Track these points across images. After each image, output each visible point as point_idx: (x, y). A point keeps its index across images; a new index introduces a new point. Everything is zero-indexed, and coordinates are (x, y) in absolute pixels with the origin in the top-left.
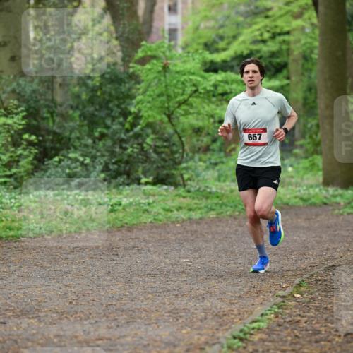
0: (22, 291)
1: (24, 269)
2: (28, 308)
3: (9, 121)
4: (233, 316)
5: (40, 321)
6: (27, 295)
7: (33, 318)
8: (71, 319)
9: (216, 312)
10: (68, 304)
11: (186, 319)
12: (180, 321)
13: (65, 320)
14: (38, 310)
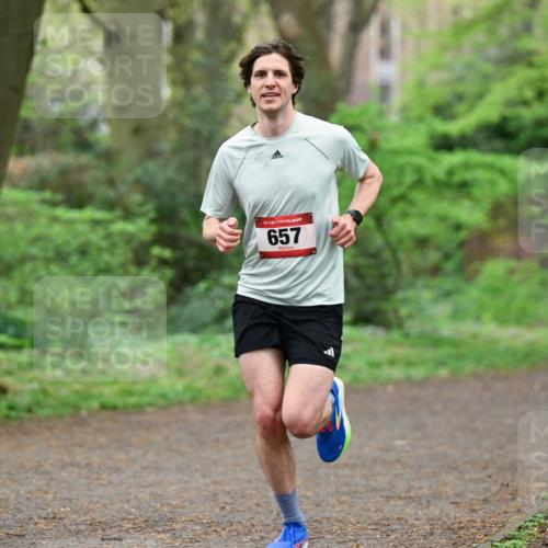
0: (147, 490)
1: (151, 457)
2: (156, 516)
3: (129, 227)
4: (474, 530)
5: (174, 537)
6: (154, 496)
7: (164, 532)
8: (224, 533)
9: (449, 523)
10: (217, 510)
11: (402, 535)
12: (392, 537)
13: (214, 535)
14: (172, 520)
